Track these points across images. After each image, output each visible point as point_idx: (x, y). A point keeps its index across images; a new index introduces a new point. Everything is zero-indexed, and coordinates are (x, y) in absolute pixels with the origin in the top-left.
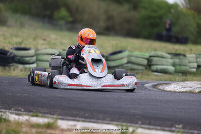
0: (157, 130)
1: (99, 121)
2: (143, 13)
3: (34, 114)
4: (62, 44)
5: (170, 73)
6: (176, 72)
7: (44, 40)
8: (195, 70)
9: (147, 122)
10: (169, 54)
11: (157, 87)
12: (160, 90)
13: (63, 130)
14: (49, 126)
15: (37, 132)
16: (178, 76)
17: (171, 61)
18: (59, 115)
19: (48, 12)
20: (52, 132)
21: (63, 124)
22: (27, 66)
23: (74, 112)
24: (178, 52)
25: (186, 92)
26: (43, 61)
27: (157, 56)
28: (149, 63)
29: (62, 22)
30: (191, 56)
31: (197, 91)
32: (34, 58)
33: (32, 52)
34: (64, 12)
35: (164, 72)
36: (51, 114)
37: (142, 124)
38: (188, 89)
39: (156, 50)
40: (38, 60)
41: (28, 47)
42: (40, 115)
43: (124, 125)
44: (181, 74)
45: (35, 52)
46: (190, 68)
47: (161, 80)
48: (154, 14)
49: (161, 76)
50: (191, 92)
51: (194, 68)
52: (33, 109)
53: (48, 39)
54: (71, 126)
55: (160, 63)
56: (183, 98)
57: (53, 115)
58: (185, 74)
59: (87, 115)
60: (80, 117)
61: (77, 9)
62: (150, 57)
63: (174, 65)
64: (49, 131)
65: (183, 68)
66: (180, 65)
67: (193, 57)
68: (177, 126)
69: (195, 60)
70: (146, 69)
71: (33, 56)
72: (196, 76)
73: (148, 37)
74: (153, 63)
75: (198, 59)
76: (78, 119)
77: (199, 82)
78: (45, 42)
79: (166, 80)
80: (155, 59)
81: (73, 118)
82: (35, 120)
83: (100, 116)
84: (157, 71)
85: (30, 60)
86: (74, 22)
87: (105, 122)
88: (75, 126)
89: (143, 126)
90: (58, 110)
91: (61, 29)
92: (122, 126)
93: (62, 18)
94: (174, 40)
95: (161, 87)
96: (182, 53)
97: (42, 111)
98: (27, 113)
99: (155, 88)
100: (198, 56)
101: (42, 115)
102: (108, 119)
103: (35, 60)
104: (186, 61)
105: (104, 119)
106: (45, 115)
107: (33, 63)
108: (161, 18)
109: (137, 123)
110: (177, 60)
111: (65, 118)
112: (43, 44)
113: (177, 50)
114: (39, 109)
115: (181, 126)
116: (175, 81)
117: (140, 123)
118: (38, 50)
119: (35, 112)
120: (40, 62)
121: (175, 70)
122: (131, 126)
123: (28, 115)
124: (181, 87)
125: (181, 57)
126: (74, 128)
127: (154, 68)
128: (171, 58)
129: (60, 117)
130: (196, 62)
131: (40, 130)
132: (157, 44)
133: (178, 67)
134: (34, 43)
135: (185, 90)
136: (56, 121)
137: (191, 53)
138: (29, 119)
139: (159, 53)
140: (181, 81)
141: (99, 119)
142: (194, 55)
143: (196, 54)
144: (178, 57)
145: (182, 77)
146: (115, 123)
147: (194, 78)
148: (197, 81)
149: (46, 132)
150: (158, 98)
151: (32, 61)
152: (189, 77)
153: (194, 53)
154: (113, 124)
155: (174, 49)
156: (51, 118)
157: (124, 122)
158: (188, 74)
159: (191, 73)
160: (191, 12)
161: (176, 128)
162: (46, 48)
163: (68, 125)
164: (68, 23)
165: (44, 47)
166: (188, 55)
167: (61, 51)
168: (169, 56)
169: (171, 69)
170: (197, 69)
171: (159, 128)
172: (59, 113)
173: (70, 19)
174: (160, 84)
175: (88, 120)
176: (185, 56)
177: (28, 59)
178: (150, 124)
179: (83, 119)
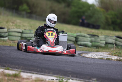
0: (81, 81)
1: (46, 74)
2: (73, 9)
3: (7, 68)
4: (24, 26)
5: (89, 47)
6: (93, 46)
7: (13, 23)
8: (104, 45)
9: (75, 76)
10: (89, 35)
11: (81, 54)
12: (83, 56)
13: (24, 79)
14: (15, 76)
15: (8, 79)
16: (93, 48)
17: (90, 39)
18: (21, 69)
19: (16, 6)
20: (18, 79)
21: (24, 75)
22: (2, 38)
23: (31, 68)
24: (94, 34)
25: (98, 59)
26: (12, 36)
27: (81, 36)
28: (76, 40)
29: (24, 13)
30: (102, 37)
31: (105, 58)
32: (7, 34)
33: (5, 30)
34: (25, 7)
35: (85, 46)
36: (16, 68)
37: (72, 77)
38: (100, 57)
39: (80, 32)
40: (9, 35)
41: (3, 27)
42: (10, 69)
43: (61, 77)
44: (95, 48)
45: (7, 30)
46: (101, 44)
47: (83, 50)
48: (80, 10)
49: (83, 48)
50: (102, 59)
51: (103, 44)
52: (6, 65)
53: (15, 23)
54: (29, 76)
55: (83, 40)
56: (97, 62)
57: (18, 69)
58: (98, 48)
59: (38, 70)
60: (34, 71)
61: (33, 5)
62: (77, 36)
63: (91, 42)
64: (15, 79)
65: (97, 44)
66: (95, 42)
67: (103, 37)
68: (93, 79)
69: (104, 39)
70: (74, 43)
71: (6, 33)
72: (105, 49)
73: (76, 24)
74: (79, 40)
75: (106, 39)
76: (33, 72)
77: (106, 53)
78: (14, 24)
79: (86, 51)
80: (80, 37)
81: (30, 72)
82: (7, 72)
83: (47, 71)
84: (81, 45)
85: (4, 35)
86: (31, 13)
87: (49, 74)
88: (31, 76)
89: (72, 78)
90: (21, 66)
91: (23, 17)
92: (60, 77)
93: (24, 10)
94: (91, 26)
95: (83, 55)
96: (96, 34)
97: (11, 67)
98: (2, 67)
99: (79, 55)
100: (106, 37)
101: (12, 69)
102: (51, 73)
103: (7, 35)
104: (98, 40)
105: (49, 73)
106: (13, 69)
107: (6, 37)
108: (84, 12)
109: (69, 76)
110: (93, 39)
111: (25, 71)
112: (12, 26)
113: (93, 33)
114: (10, 65)
115: (95, 79)
116: (92, 51)
117: (70, 76)
118: (9, 29)
119: (7, 67)
120: (10, 37)
121: (92, 44)
122: (65, 78)
123: (3, 68)
124: (95, 55)
125: (96, 37)
126: (30, 77)
127: (79, 43)
128: (90, 38)
129: (22, 71)
130: (105, 40)
131: (10, 78)
132: (81, 29)
133: (94, 43)
134: (7, 24)
135: (98, 57)
136: (20, 73)
137: (101, 35)
138: (4, 71)
139: (83, 34)
140: (95, 52)
141: (46, 73)
142: (104, 36)
143: (105, 36)
144: (94, 37)
145: (96, 49)
146: (55, 75)
147: (103, 50)
148: (105, 52)
149: (14, 79)
150: (82, 61)
151: (5, 36)
152: (100, 49)
153: (104, 35)
154: (54, 76)
155: (91, 32)
156: (17, 71)
157: (61, 75)
158: (99, 48)
159: (101, 47)
160: (102, 10)
161: (93, 80)
162: (14, 28)
163: (27, 76)
164: (27, 13)
165: (12, 27)
166: (100, 36)
167: (23, 30)
168: (89, 36)
169: (90, 44)
170: (105, 44)
171: (82, 80)
172: (22, 68)
173: (29, 11)
174: (83, 53)
175: (39, 73)
176: (98, 36)
177: (3, 34)
178: (77, 77)
179: (36, 73)
